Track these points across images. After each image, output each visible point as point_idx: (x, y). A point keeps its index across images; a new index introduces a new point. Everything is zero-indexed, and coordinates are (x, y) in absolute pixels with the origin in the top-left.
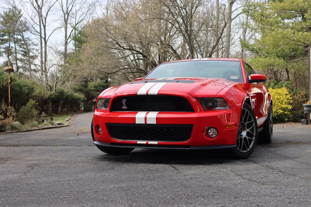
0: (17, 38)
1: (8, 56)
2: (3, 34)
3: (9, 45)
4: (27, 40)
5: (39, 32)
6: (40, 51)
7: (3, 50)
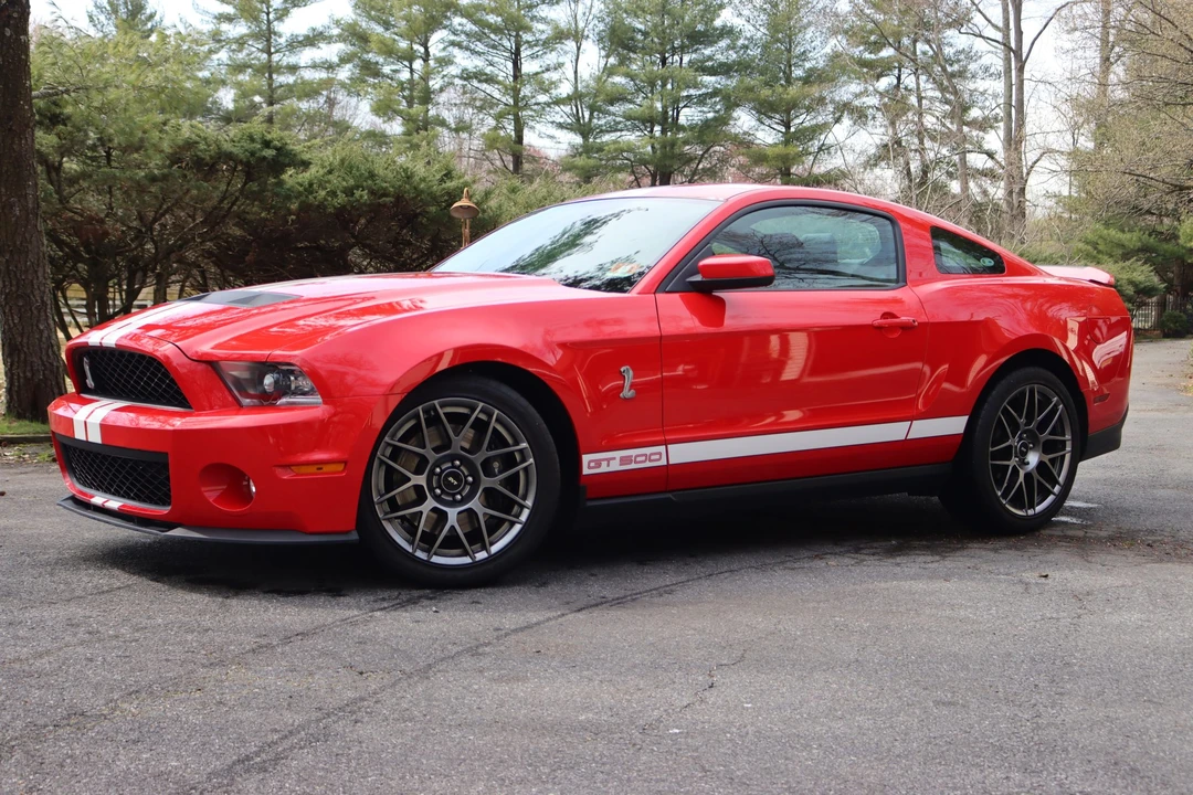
0: (924, 53)
1: (893, 124)
2: (875, 43)
3: (895, 82)
4: (962, 57)
5: (1001, 25)
6: (1001, 101)
7: (873, 101)
